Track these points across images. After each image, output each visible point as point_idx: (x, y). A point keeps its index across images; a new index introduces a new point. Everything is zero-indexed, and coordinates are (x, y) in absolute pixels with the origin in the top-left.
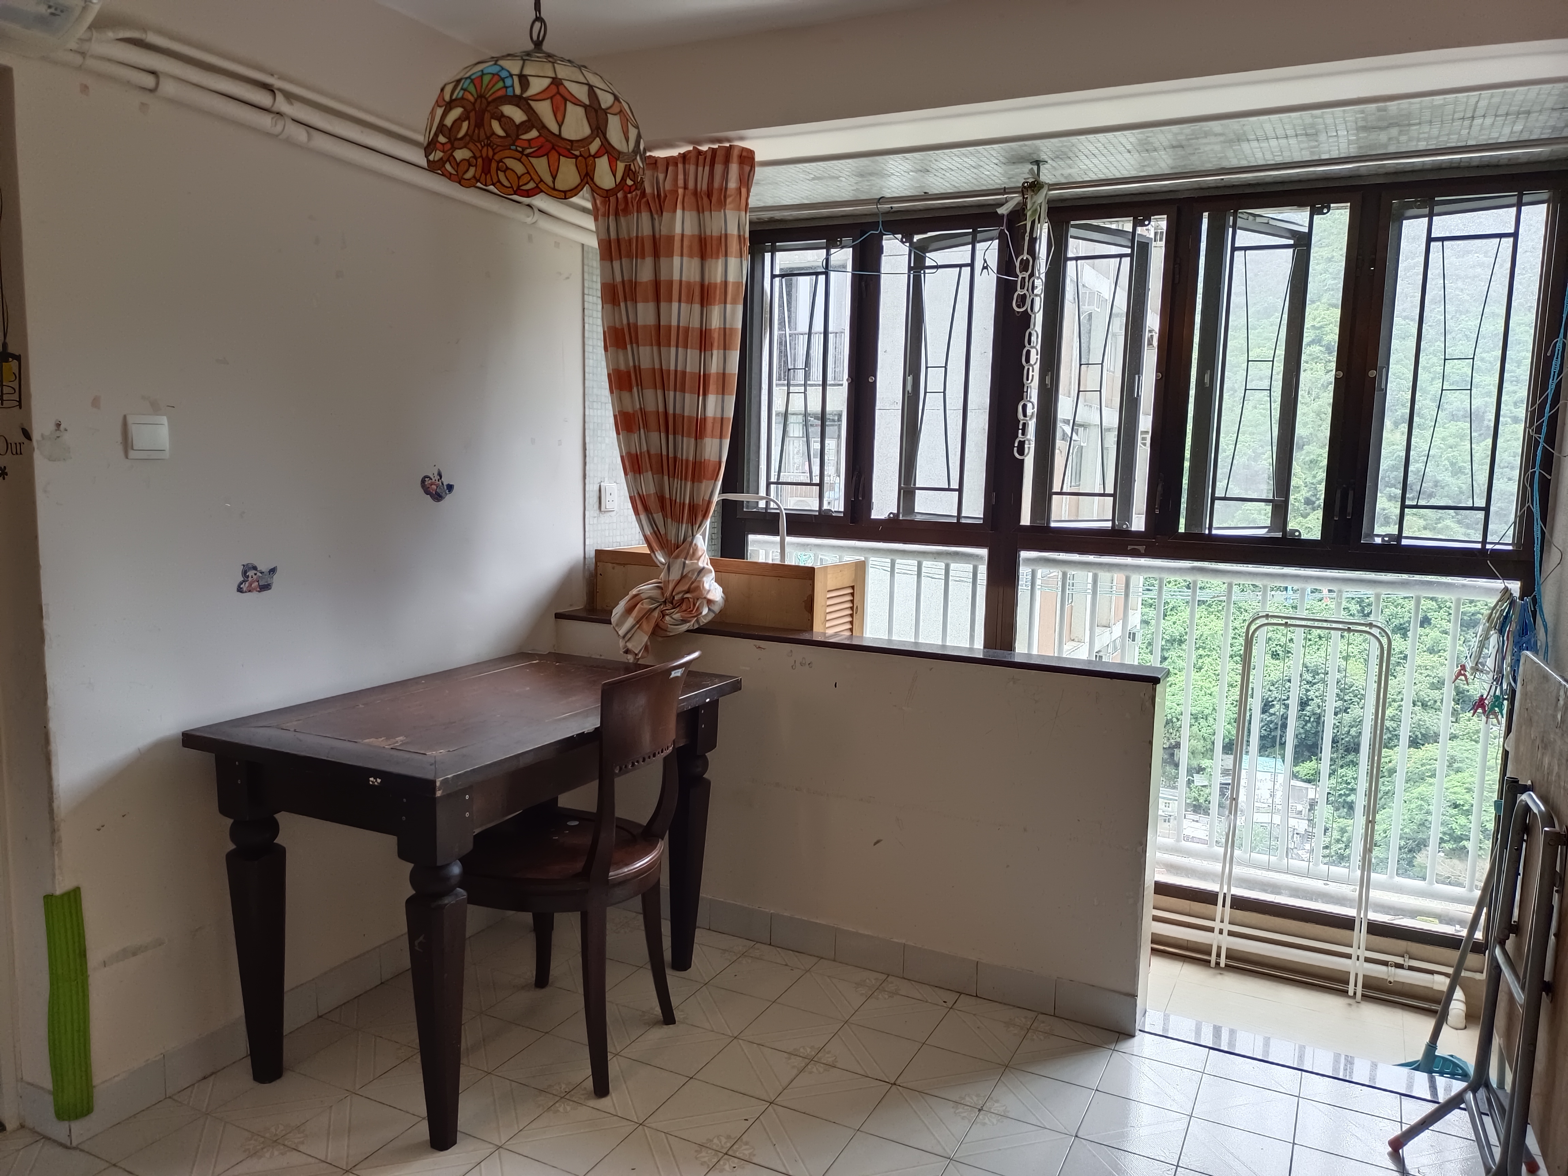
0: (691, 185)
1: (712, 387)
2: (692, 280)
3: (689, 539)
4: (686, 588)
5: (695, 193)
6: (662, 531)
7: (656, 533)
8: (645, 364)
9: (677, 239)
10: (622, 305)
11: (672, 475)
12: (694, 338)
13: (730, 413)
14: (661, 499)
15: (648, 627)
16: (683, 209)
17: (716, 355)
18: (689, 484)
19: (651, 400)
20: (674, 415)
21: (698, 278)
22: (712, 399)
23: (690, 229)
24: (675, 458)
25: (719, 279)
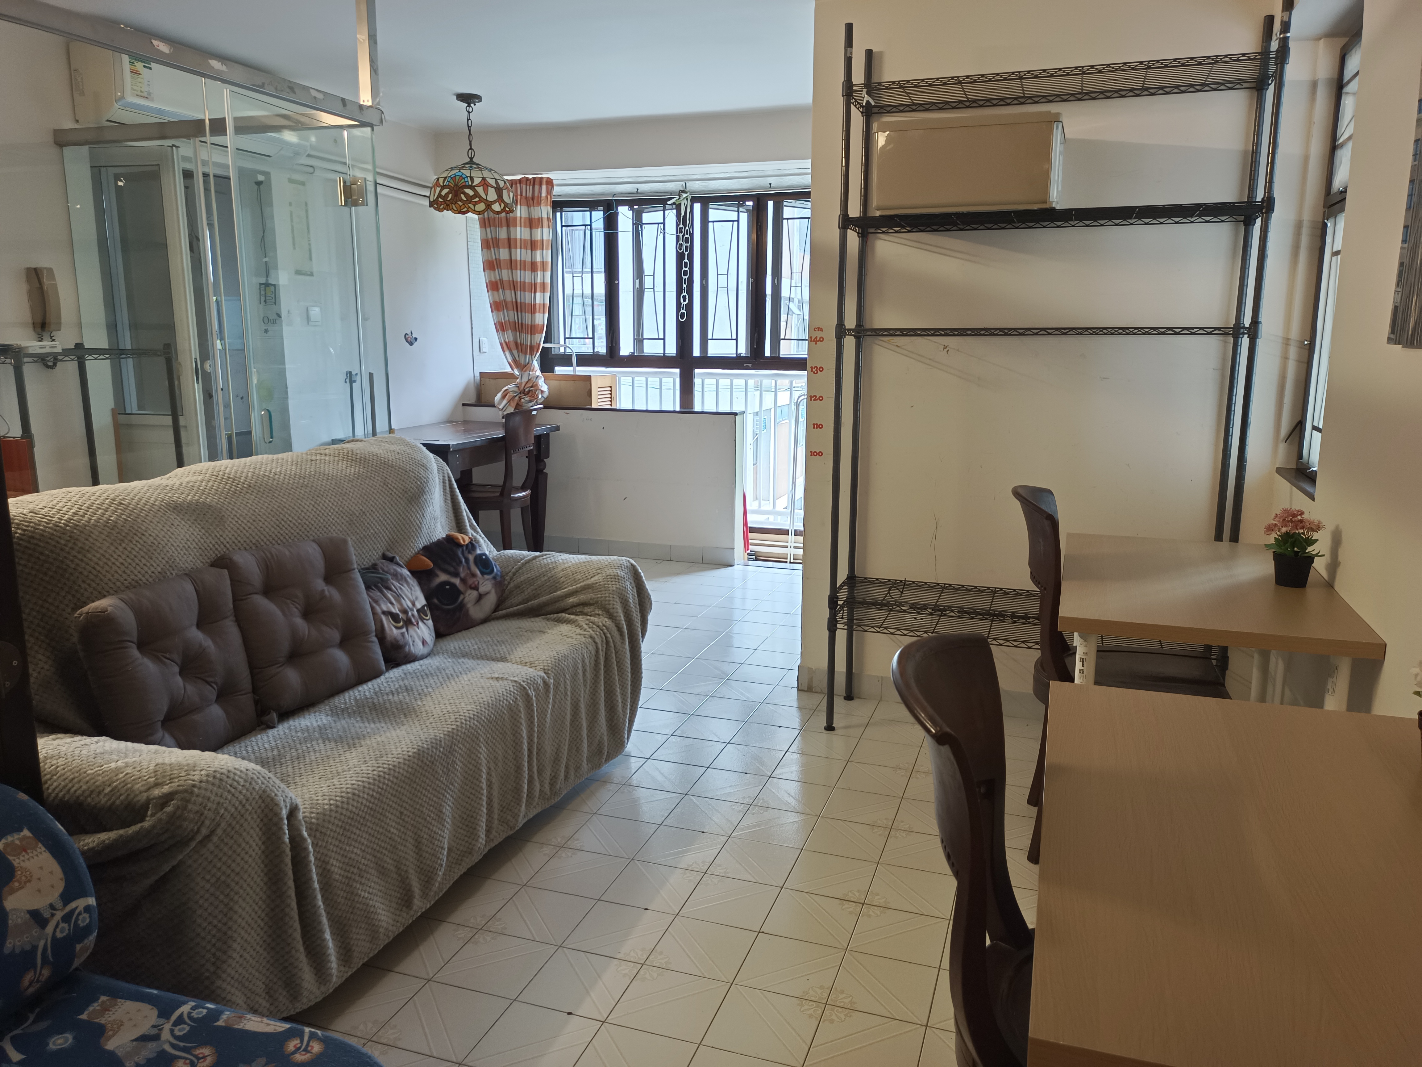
0: (524, 194)
1: (538, 289)
2: (526, 238)
3: (531, 362)
4: (530, 385)
5: (526, 198)
6: (517, 359)
7: (514, 360)
8: (505, 278)
9: (518, 219)
10: (492, 249)
11: (521, 331)
12: (528, 266)
13: (547, 302)
14: (516, 343)
15: (514, 404)
16: (521, 205)
17: (539, 274)
18: (529, 336)
19: (509, 295)
20: (521, 303)
21: (529, 238)
22: (538, 294)
23: (525, 215)
24: (522, 323)
25: (539, 238)
